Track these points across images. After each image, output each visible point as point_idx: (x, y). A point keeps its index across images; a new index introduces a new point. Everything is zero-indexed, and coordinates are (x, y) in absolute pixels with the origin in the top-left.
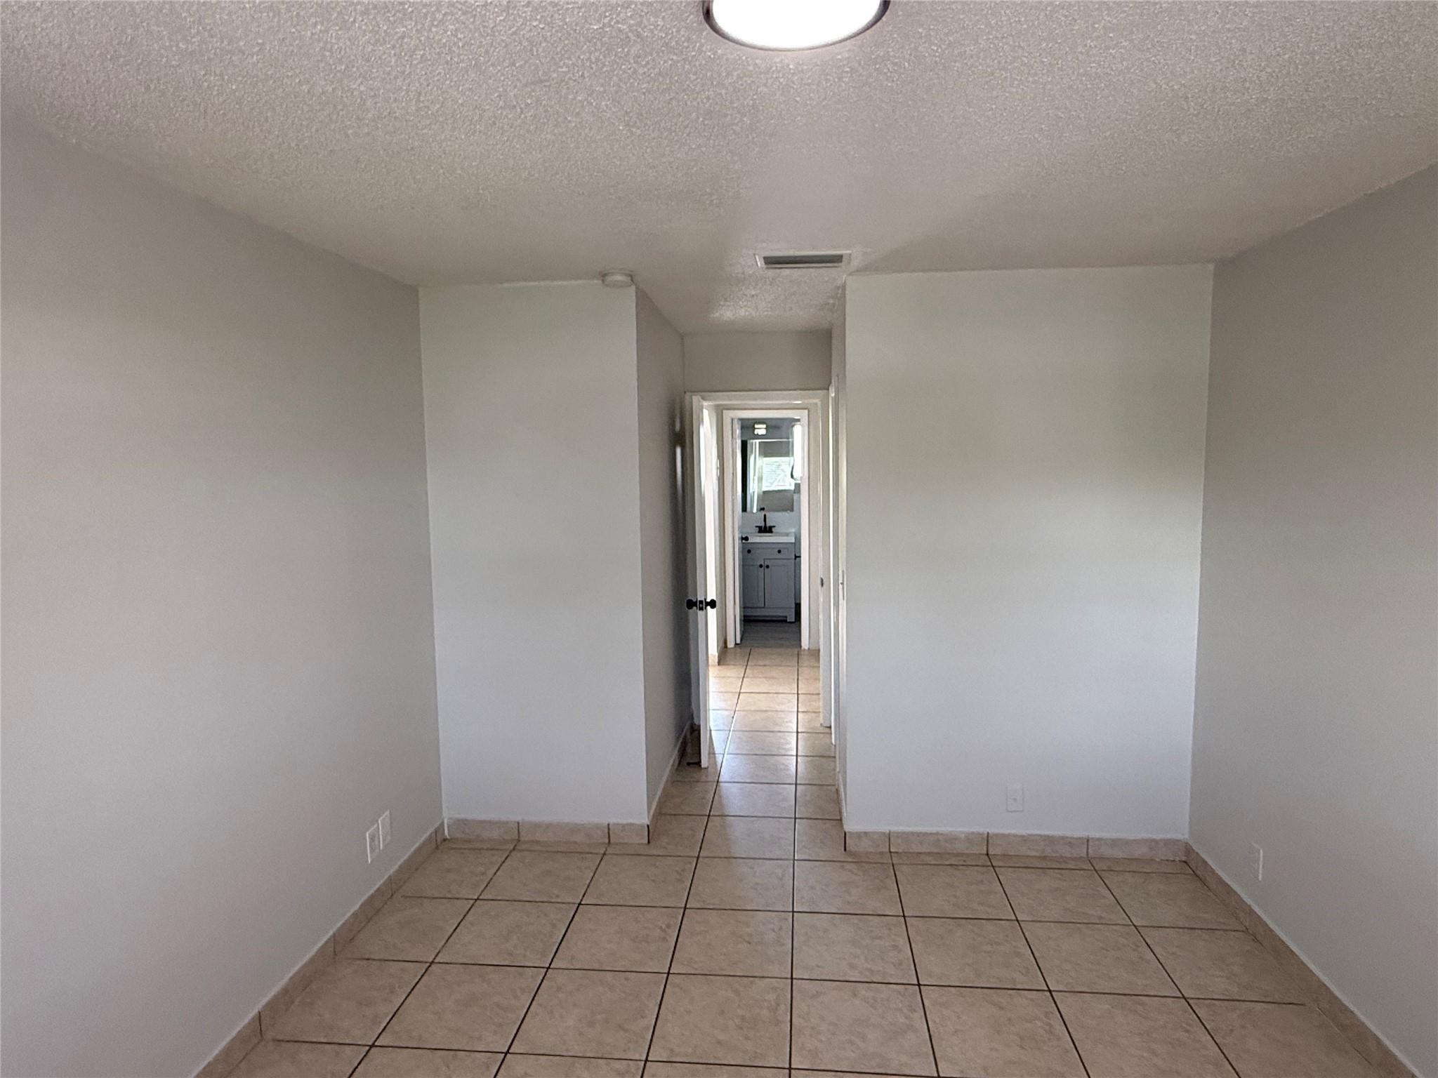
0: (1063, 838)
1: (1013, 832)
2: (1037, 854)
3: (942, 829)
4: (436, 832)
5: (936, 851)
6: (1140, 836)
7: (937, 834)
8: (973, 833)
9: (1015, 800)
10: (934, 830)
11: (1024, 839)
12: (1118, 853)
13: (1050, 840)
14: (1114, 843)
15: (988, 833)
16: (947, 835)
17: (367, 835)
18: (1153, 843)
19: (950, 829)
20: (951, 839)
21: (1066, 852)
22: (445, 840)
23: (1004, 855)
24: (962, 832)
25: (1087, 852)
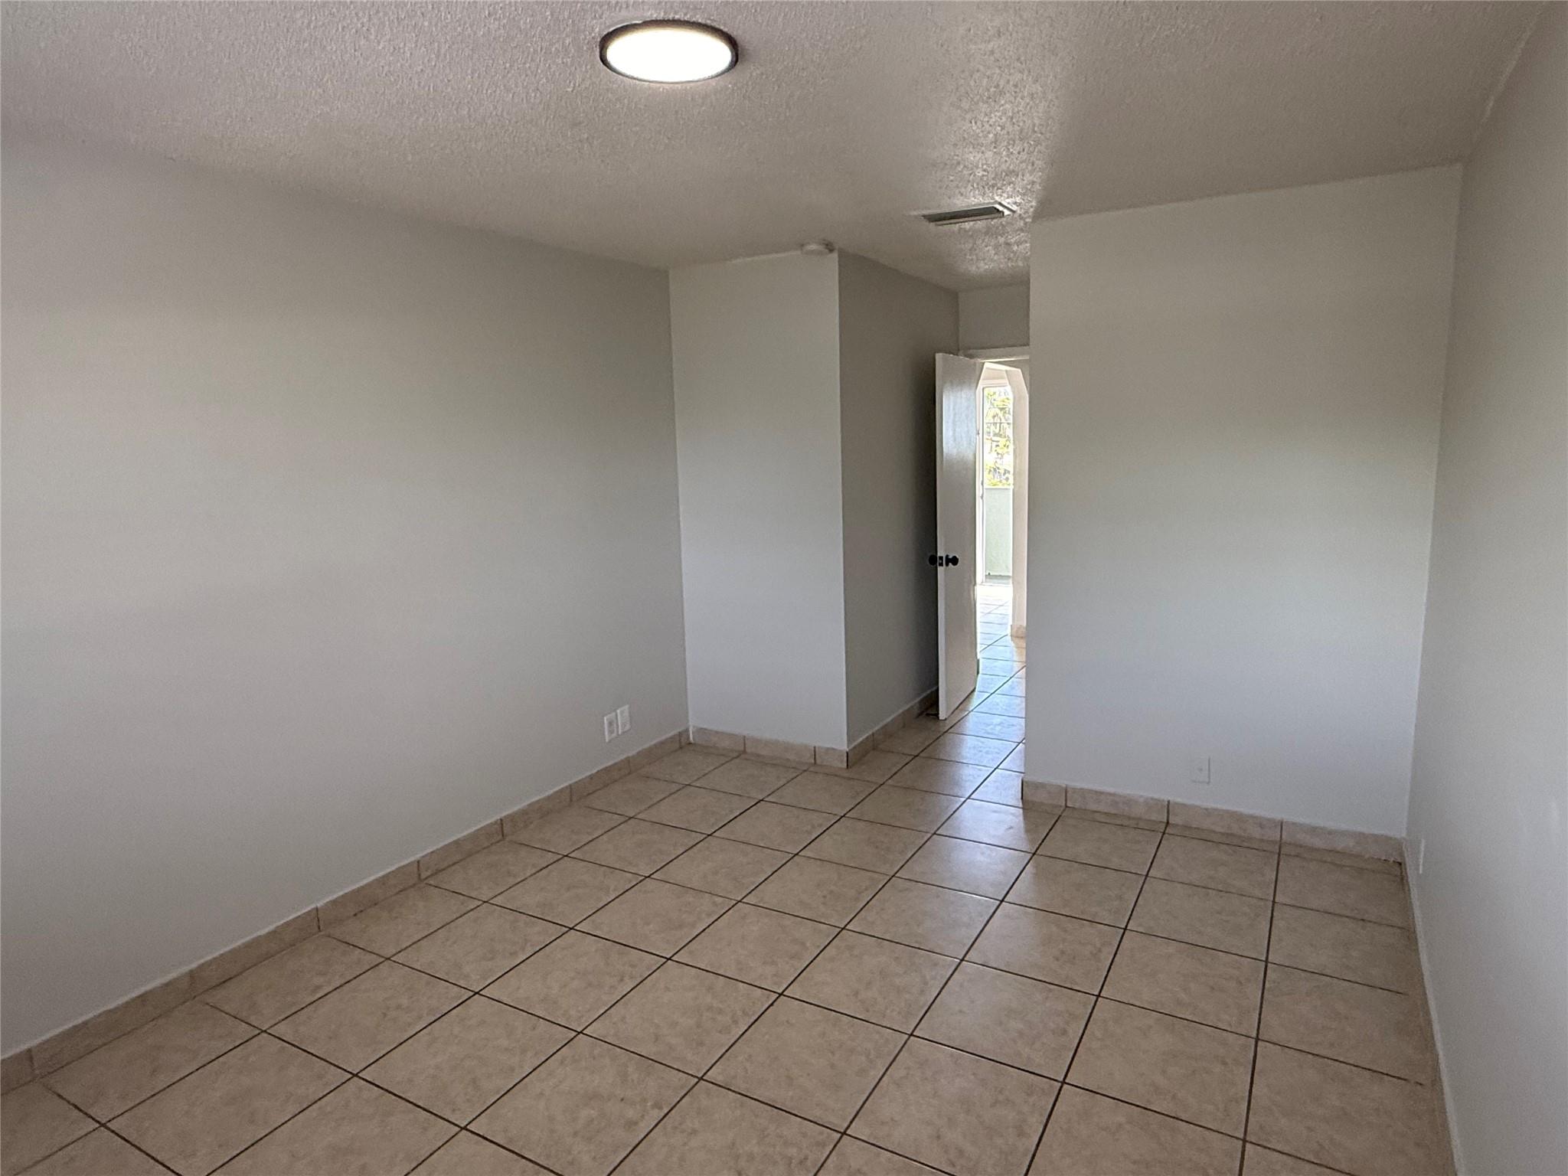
0: (1252, 817)
1: (1198, 803)
2: (1222, 831)
3: (1120, 791)
4: (680, 734)
5: (1113, 812)
6: (1344, 827)
7: (1113, 795)
8: (1152, 799)
9: (1201, 770)
10: (1111, 790)
11: (1208, 812)
12: (1318, 843)
13: (1239, 818)
14: (1314, 830)
15: (1169, 802)
16: (1125, 797)
17: (605, 721)
18: (1361, 837)
19: (1128, 792)
20: (1129, 801)
21: (1256, 832)
22: (690, 743)
23: (1186, 827)
24: (1141, 796)
25: (1281, 836)
